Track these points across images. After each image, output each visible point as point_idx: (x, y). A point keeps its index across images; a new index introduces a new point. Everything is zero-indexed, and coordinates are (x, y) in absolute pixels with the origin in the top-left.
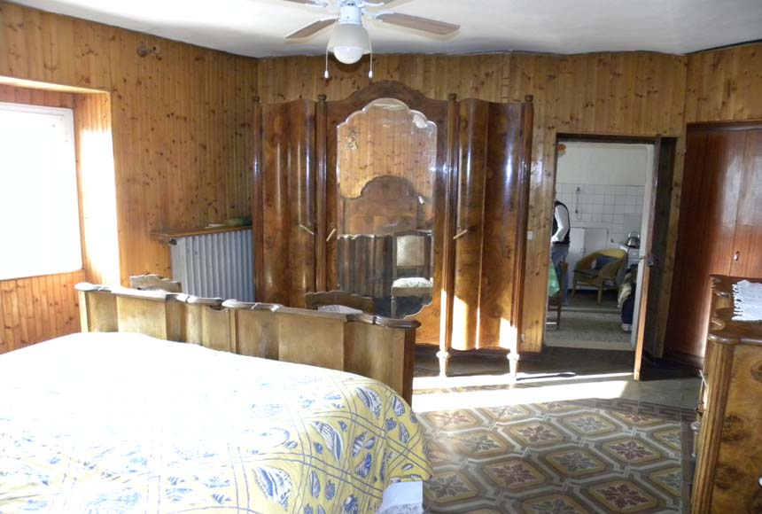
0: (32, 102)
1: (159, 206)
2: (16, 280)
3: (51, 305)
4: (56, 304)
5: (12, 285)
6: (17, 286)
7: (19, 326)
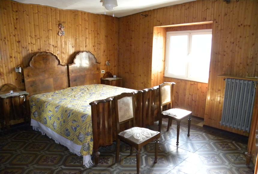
0: (198, 29)
1: (229, 65)
2: (194, 82)
3: (202, 92)
4: (203, 92)
5: (193, 83)
6: (194, 84)
7: (192, 95)
